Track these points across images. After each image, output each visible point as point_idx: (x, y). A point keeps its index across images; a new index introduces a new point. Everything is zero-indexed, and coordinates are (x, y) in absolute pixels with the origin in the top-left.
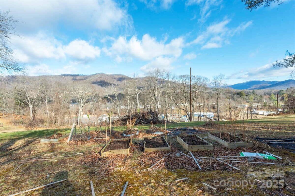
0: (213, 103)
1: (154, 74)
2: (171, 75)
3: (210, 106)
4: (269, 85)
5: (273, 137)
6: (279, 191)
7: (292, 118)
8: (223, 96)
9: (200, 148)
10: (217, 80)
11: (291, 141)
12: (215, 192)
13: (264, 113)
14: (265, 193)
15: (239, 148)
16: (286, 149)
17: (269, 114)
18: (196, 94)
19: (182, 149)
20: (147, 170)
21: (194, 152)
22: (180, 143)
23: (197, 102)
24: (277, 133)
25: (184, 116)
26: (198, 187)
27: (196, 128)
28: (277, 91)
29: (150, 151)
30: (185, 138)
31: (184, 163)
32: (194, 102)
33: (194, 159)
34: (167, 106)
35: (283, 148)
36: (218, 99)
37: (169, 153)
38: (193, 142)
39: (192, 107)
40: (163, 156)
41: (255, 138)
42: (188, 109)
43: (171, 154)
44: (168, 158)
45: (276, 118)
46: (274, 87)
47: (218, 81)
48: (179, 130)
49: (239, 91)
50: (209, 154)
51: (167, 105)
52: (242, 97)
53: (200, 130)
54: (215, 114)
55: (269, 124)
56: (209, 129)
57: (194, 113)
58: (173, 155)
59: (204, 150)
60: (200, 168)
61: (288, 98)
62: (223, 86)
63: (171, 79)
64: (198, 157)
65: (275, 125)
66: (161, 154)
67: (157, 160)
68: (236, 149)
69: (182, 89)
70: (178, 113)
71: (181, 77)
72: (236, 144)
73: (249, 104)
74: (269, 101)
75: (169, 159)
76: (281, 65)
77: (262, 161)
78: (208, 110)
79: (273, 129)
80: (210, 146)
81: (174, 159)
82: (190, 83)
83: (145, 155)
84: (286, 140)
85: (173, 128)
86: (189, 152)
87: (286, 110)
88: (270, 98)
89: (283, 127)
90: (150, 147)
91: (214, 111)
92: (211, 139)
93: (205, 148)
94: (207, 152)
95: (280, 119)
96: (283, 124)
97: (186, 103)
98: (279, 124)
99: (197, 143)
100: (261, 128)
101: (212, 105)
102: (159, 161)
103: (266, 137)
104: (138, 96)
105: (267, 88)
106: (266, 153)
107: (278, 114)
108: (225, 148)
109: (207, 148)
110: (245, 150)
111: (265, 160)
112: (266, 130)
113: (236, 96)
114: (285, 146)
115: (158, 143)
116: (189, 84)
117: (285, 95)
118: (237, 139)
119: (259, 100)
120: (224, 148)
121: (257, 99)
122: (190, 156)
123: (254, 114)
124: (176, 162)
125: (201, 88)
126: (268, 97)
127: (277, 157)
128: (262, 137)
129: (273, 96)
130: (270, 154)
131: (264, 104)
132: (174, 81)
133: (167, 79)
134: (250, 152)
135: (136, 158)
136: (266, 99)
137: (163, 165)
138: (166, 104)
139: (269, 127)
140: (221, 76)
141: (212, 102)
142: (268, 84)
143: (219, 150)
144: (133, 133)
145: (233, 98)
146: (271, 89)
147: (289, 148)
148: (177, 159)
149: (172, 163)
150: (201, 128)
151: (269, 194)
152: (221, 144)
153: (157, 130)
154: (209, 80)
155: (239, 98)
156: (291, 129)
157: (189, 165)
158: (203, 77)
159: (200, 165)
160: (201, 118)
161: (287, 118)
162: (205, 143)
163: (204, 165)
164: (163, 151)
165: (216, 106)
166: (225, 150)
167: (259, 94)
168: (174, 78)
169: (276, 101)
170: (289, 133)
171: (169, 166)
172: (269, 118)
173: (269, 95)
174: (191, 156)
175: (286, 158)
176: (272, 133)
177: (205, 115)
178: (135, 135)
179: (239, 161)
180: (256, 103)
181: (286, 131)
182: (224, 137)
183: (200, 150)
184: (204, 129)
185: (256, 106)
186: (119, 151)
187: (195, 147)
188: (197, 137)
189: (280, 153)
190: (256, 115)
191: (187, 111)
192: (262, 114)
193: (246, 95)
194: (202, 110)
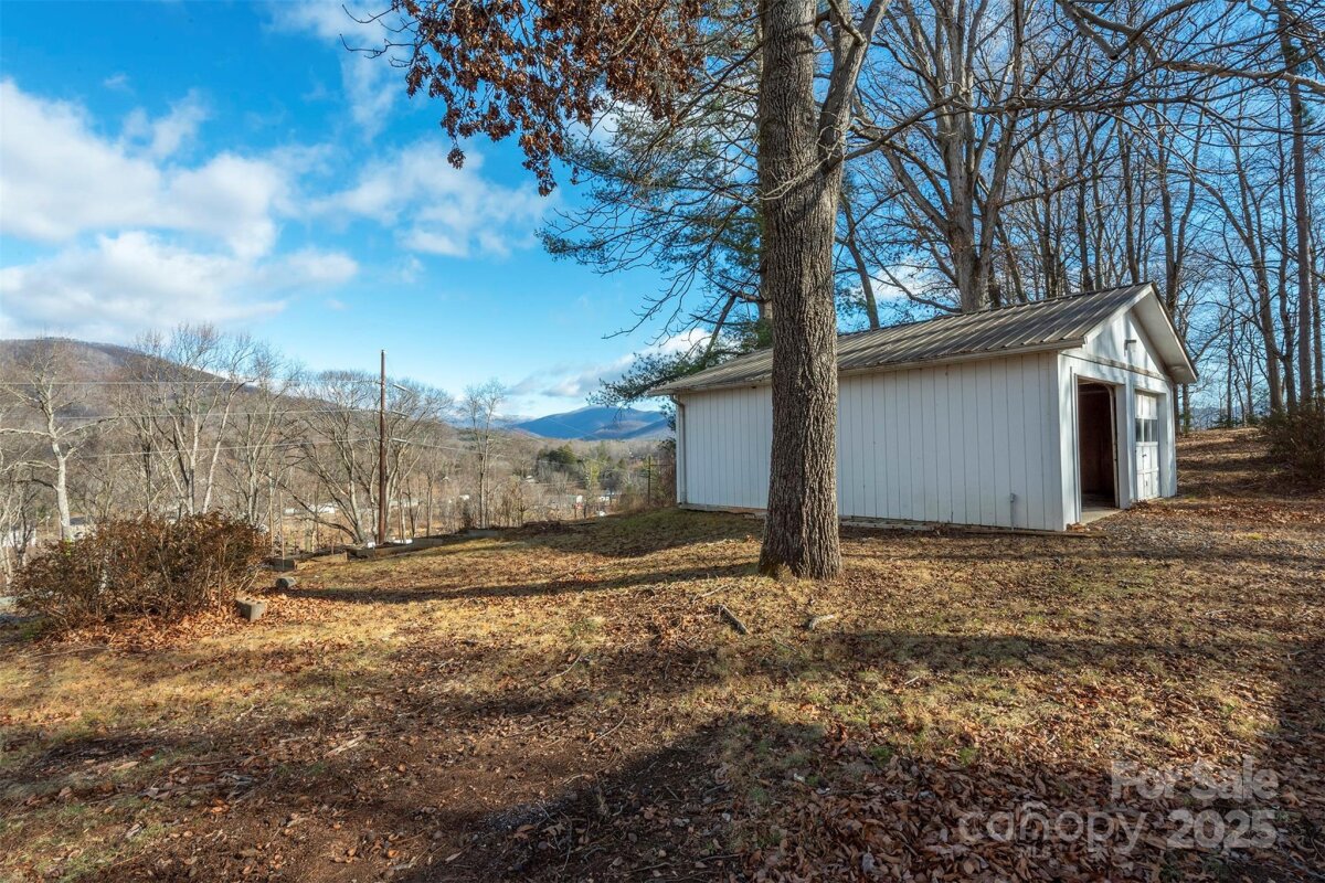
0: (461, 494)
3: (449, 509)
4: (645, 424)
8: (501, 464)
10: (481, 401)
18: (397, 456)
23: (399, 493)
32: (388, 490)
36: (482, 475)
47: (483, 407)
49: (556, 444)
51: (254, 510)
52: (565, 468)
63: (277, 386)
69: (333, 433)
71: (328, 378)
97: (353, 497)
101: (458, 503)
105: (640, 436)
113: (546, 465)
125: (416, 432)
131: (628, 491)
132: (294, 392)
140: (494, 388)
141: (458, 490)
142: (642, 420)
145: (536, 473)
154: (450, 402)
155: (556, 470)
158: (426, 388)
165: (474, 507)
167: (618, 456)
168: (292, 381)
180: (606, 489)
193: (579, 461)
194: (422, 527)
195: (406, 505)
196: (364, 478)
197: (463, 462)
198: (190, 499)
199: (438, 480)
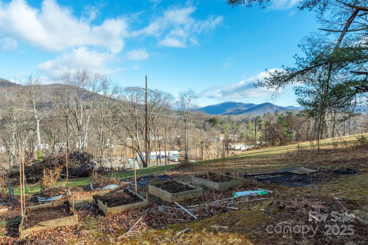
0: (177, 135)
1: (77, 81)
2: (109, 85)
3: (173, 140)
4: (246, 109)
5: (261, 172)
6: (280, 212)
7: (272, 151)
8: (193, 124)
9: (187, 195)
10: (185, 98)
11: (277, 174)
12: (227, 229)
13: (241, 147)
14: (270, 217)
15: (231, 189)
16: (274, 183)
17: (248, 149)
18: (153, 120)
19: (161, 202)
20: (127, 235)
21: (180, 202)
22: (155, 195)
23: (154, 135)
24: (262, 168)
25: (131, 160)
26: (207, 231)
27: (168, 173)
28: (254, 117)
29: (115, 212)
30: (162, 186)
31: (173, 218)
32: (150, 133)
33: (183, 210)
34: (103, 144)
35: (271, 182)
36: (186, 128)
37: (146, 210)
38: (176, 189)
39: (147, 143)
40: (140, 216)
41: (243, 176)
42: (140, 147)
43: (149, 210)
44: (148, 216)
45: (256, 153)
46: (251, 112)
47: (186, 100)
48: (142, 179)
49: (212, 116)
50: (200, 201)
51: (102, 141)
52: (215, 125)
53: (174, 175)
54: (180, 152)
55: (252, 159)
56: (186, 172)
57: (150, 152)
58: (153, 210)
59: (192, 198)
60: (196, 218)
61: (266, 126)
62: (192, 109)
63: (109, 93)
64: (188, 207)
65: (259, 159)
66: (134, 212)
67: (132, 221)
68: (228, 190)
69: (130, 111)
70: (122, 156)
71: (128, 89)
72: (227, 184)
73: (224, 135)
74: (247, 131)
75: (150, 217)
76: (263, 85)
77: (256, 198)
78: (170, 147)
79: (258, 164)
80: (200, 191)
81: (158, 216)
82: (146, 102)
83: (108, 219)
84: (273, 174)
85: (131, 177)
86: (173, 203)
87: (264, 142)
88: (248, 127)
89: (267, 162)
90: (114, 206)
91: (179, 149)
92: (196, 183)
93: (193, 194)
94: (197, 199)
95: (261, 153)
96: (266, 157)
97: (138, 136)
98: (263, 158)
99: (182, 190)
100: (246, 164)
101: (176, 138)
102: (136, 222)
103: (254, 173)
104: (38, 124)
105: (245, 113)
106: (258, 189)
107: (257, 148)
108: (216, 192)
109: (195, 194)
110: (237, 189)
111: (258, 196)
112: (251, 166)
113: (208, 124)
114: (273, 181)
115: (123, 199)
116: (143, 103)
117: (262, 123)
118: (227, 178)
119: (235, 129)
120: (214, 192)
121: (233, 128)
122: (177, 208)
123: (231, 149)
124: (161, 218)
125: (161, 110)
126: (245, 126)
127: (268, 191)
128: (250, 174)
129: (250, 124)
130: (262, 190)
131: (241, 135)
132: (115, 96)
133: (101, 93)
134: (243, 191)
135: (96, 227)
136: (243, 129)
137: (144, 226)
138: (101, 139)
139: (254, 162)
140: (190, 92)
141: (176, 134)
142: (245, 107)
143: (210, 195)
144: (61, 193)
145: (204, 127)
146: (248, 114)
147: (276, 181)
148: (161, 215)
149: (156, 220)
150: (175, 172)
151: (274, 217)
152: (209, 187)
153: (106, 184)
154: (173, 98)
155: (212, 126)
156: (274, 162)
157: (180, 218)
158: (164, 93)
159: (194, 214)
160: (160, 161)
161: (266, 152)
162: (192, 189)
163: (199, 213)
164: (137, 209)
165: (181, 140)
166: (216, 193)
167: (236, 121)
168: (115, 91)
169: (254, 131)
170: (273, 167)
171: (155, 225)
172: (248, 153)
173: (246, 123)
174: (179, 207)
175: (275, 191)
176: (258, 168)
177: (167, 155)
178: (65, 196)
179: (234, 202)
180: (232, 134)
181: (270, 165)
182: (212, 178)
183: (188, 198)
184: (178, 173)
185: (233, 138)
186: (59, 221)
187: (180, 195)
188: (177, 183)
189: (269, 188)
190: (233, 151)
191: (138, 151)
192: (239, 150)
193: (221, 123)
194: (163, 147)
195: (157, 139)
196: (141, 129)
197: (178, 123)
198: (80, 136)
199: (169, 130)
